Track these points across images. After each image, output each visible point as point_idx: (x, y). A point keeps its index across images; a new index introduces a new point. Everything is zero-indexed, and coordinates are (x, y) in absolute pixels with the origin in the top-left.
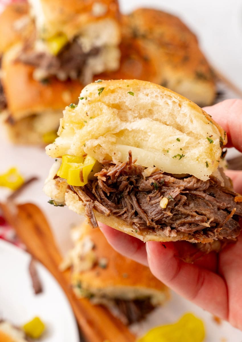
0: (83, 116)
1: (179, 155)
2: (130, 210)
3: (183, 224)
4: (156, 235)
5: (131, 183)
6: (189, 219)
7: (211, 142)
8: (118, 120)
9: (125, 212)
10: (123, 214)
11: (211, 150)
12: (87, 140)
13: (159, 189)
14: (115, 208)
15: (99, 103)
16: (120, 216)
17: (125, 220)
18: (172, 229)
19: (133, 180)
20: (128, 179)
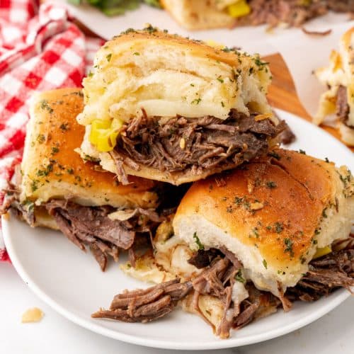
0: (101, 84)
1: (196, 100)
2: (159, 157)
3: (205, 161)
4: (186, 177)
5: (152, 133)
6: (209, 154)
7: (222, 81)
8: (133, 79)
9: (155, 161)
10: (154, 163)
11: (224, 88)
12: (111, 105)
13: (177, 132)
14: (145, 159)
15: (112, 68)
16: (152, 165)
17: (157, 168)
18: (198, 166)
19: (152, 130)
20: (148, 130)
